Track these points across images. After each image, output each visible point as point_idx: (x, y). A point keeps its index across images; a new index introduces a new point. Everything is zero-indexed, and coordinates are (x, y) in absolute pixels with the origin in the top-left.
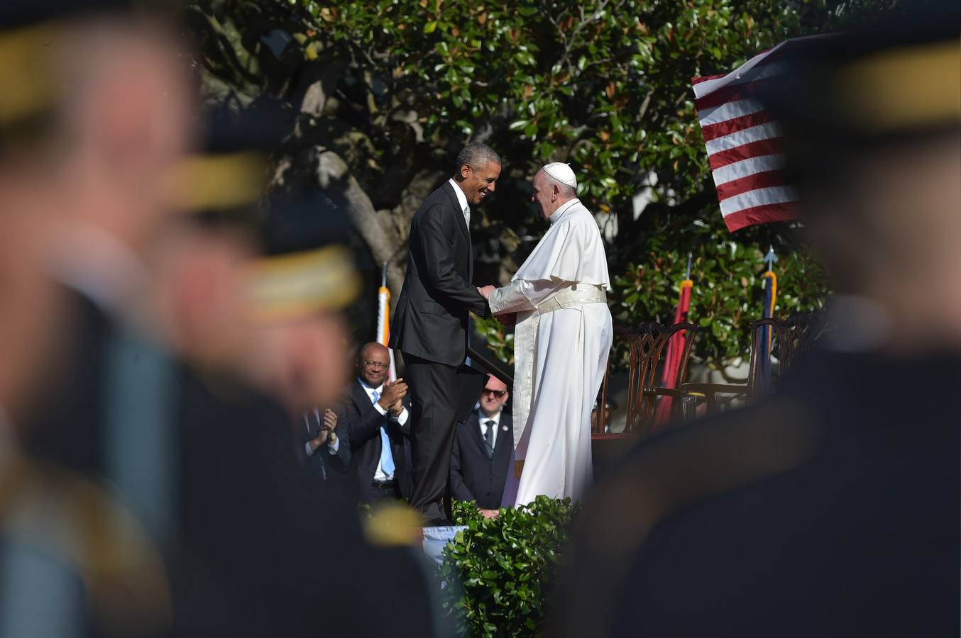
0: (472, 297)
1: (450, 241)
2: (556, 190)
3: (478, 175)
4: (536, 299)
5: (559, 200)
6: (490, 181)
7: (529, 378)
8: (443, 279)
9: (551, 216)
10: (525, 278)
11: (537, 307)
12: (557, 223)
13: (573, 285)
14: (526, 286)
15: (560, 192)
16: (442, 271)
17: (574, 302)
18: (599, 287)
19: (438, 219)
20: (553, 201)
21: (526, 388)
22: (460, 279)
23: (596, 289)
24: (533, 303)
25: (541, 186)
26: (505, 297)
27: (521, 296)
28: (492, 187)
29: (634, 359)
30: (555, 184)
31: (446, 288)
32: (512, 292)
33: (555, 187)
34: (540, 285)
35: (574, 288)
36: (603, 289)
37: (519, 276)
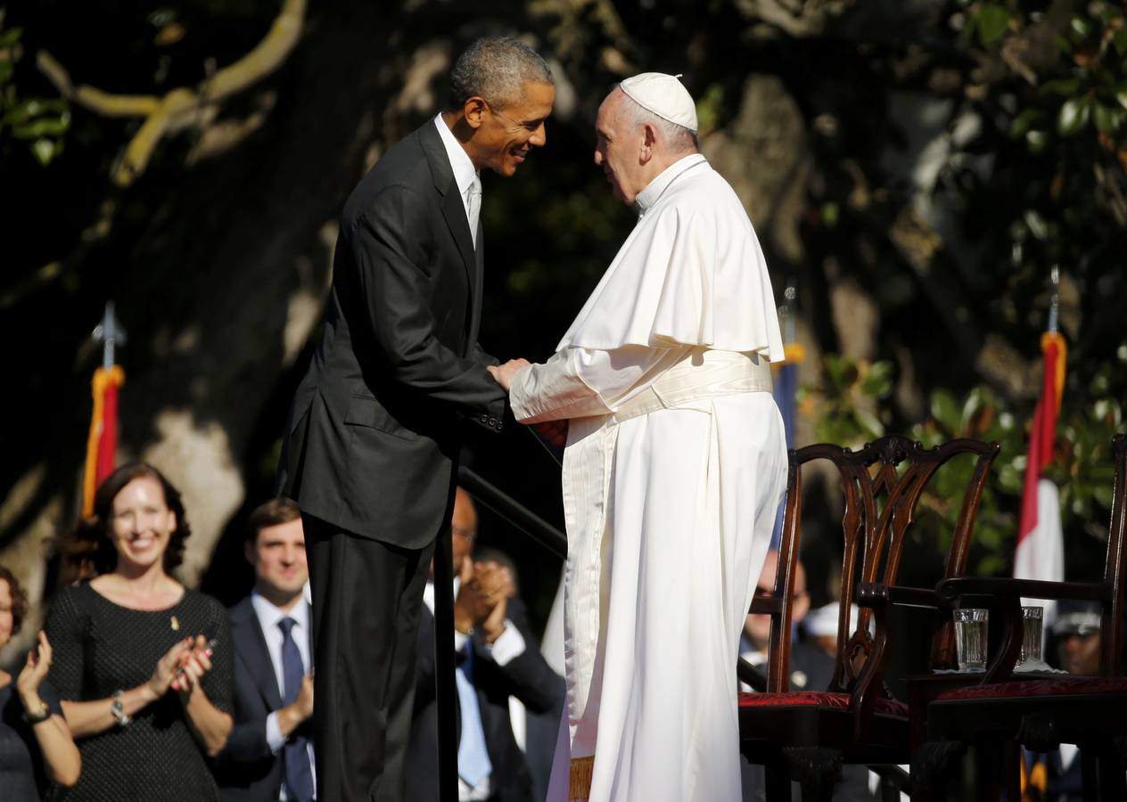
0: (479, 390)
1: (423, 268)
2: (650, 139)
3: (504, 116)
4: (615, 389)
5: (656, 160)
6: (532, 126)
7: (593, 568)
8: (407, 358)
9: (639, 197)
10: (585, 343)
11: (614, 410)
12: (653, 210)
13: (696, 352)
14: (587, 359)
15: (659, 141)
16: (407, 340)
17: (694, 391)
18: (753, 356)
19: (393, 222)
20: (642, 163)
21: (589, 592)
22: (448, 354)
23: (746, 360)
24: (605, 401)
25: (616, 127)
26: (541, 388)
27: (575, 385)
28: (538, 137)
29: (853, 521)
30: (647, 122)
31: (415, 379)
32: (556, 376)
33: (648, 129)
34: (623, 356)
35: (698, 362)
36: (760, 359)
37: (572, 339)
